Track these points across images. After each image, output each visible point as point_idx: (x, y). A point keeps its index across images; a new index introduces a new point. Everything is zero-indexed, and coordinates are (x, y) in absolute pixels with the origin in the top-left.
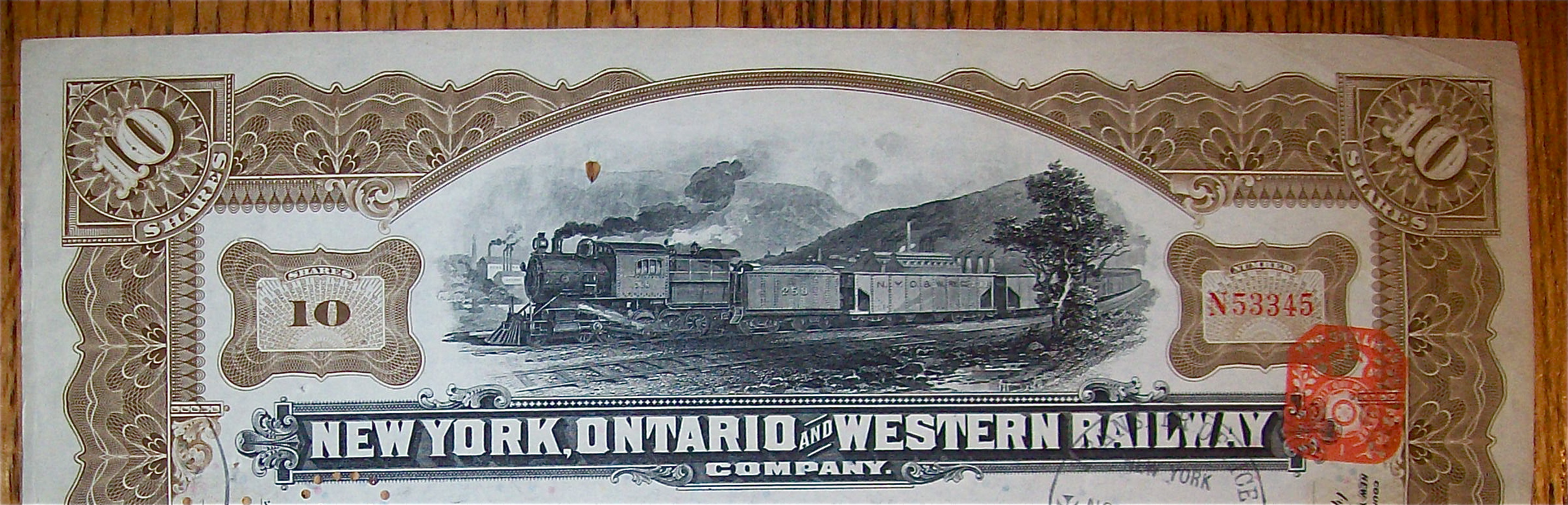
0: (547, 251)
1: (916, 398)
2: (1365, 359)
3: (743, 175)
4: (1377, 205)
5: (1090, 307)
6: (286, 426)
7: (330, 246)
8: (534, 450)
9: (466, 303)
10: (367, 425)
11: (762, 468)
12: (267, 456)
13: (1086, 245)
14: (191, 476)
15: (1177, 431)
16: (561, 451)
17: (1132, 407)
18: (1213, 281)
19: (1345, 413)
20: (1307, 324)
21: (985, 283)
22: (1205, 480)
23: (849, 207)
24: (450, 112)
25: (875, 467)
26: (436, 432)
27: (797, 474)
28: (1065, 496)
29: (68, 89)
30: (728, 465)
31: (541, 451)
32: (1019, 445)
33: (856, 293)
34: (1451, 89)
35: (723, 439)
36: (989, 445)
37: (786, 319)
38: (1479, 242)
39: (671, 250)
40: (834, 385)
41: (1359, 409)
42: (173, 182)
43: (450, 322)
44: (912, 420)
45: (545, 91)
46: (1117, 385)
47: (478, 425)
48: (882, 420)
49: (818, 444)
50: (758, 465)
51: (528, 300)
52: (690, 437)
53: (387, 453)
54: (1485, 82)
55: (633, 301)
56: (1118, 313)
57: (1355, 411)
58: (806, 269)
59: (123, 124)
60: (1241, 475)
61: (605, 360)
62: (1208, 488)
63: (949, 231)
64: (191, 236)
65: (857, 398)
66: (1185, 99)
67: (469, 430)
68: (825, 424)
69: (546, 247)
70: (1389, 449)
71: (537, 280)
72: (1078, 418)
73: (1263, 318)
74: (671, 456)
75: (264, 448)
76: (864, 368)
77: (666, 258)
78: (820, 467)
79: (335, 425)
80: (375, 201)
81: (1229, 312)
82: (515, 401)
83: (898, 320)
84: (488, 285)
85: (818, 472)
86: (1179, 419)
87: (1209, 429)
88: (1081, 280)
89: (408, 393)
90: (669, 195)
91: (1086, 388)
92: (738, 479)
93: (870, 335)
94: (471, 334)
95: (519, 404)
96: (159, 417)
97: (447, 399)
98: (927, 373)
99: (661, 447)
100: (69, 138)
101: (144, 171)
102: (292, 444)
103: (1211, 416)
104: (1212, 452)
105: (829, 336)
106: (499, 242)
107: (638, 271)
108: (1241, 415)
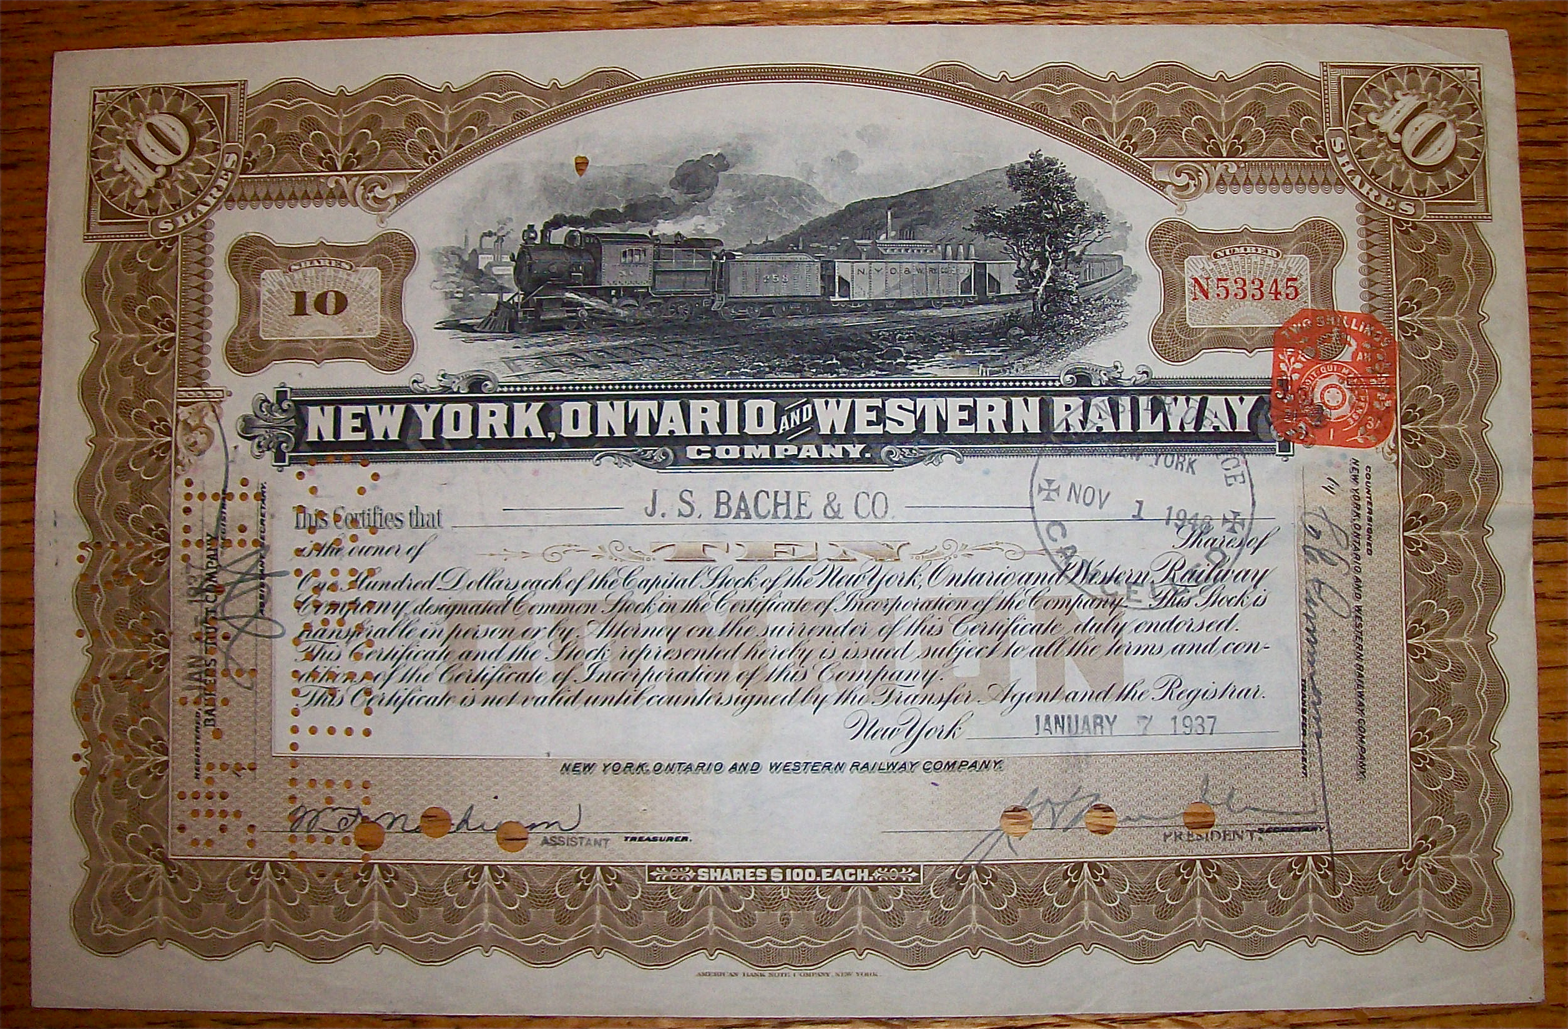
0: (536, 242)
1: (896, 382)
2: (1353, 343)
3: (727, 167)
4: (1364, 191)
5: (1071, 293)
6: (284, 411)
7: (333, 240)
8: (519, 433)
9: (458, 292)
10: (361, 409)
11: (742, 452)
12: (265, 439)
13: (1066, 232)
14: (193, 459)
15: (1161, 415)
16: (546, 434)
17: (1114, 391)
18: (1196, 267)
19: (1333, 398)
20: (1293, 308)
21: (965, 269)
22: (1191, 464)
23: (829, 197)
24: (447, 112)
25: (855, 451)
26: (426, 416)
27: (777, 457)
28: (1047, 480)
29: (95, 96)
30: (708, 448)
31: (526, 434)
32: (1000, 429)
33: (837, 280)
34: (1439, 76)
35: (704, 423)
36: (970, 429)
37: (769, 306)
38: (1470, 226)
39: (655, 240)
40: (814, 370)
41: (1348, 394)
42: (187, 182)
43: (442, 311)
44: (892, 404)
45: (538, 91)
46: (1098, 370)
47: (465, 410)
48: (861, 404)
49: (797, 428)
50: (738, 448)
51: (516, 289)
52: (672, 421)
53: (378, 436)
54: (1473, 69)
55: (618, 289)
56: (1100, 298)
57: (1344, 396)
58: (788, 257)
59: (144, 127)
60: (1227, 459)
61: (590, 346)
62: (1193, 473)
63: (930, 219)
64: (202, 232)
65: (837, 383)
66: (1168, 89)
67: (457, 414)
68: (804, 408)
69: (534, 239)
70: (1380, 434)
71: (525, 269)
72: (1059, 403)
73: (1248, 301)
74: (654, 440)
75: (262, 431)
76: (845, 354)
77: (650, 248)
78: (799, 450)
79: (330, 410)
80: (375, 197)
81: (1213, 297)
82: (502, 387)
83: (878, 306)
84: (479, 276)
85: (798, 455)
86: (1163, 403)
87: (1193, 413)
88: (1062, 267)
89: (400, 378)
90: (654, 187)
91: (1066, 374)
92: (719, 462)
93: (853, 321)
94: (462, 322)
95: (505, 389)
96: (166, 403)
97: (436, 384)
98: (906, 358)
99: (643, 430)
100: (94, 142)
101: (161, 171)
102: (289, 428)
103: (1195, 400)
104: (1197, 436)
105: (811, 322)
106: (490, 234)
107: (623, 260)
108: (1226, 399)
